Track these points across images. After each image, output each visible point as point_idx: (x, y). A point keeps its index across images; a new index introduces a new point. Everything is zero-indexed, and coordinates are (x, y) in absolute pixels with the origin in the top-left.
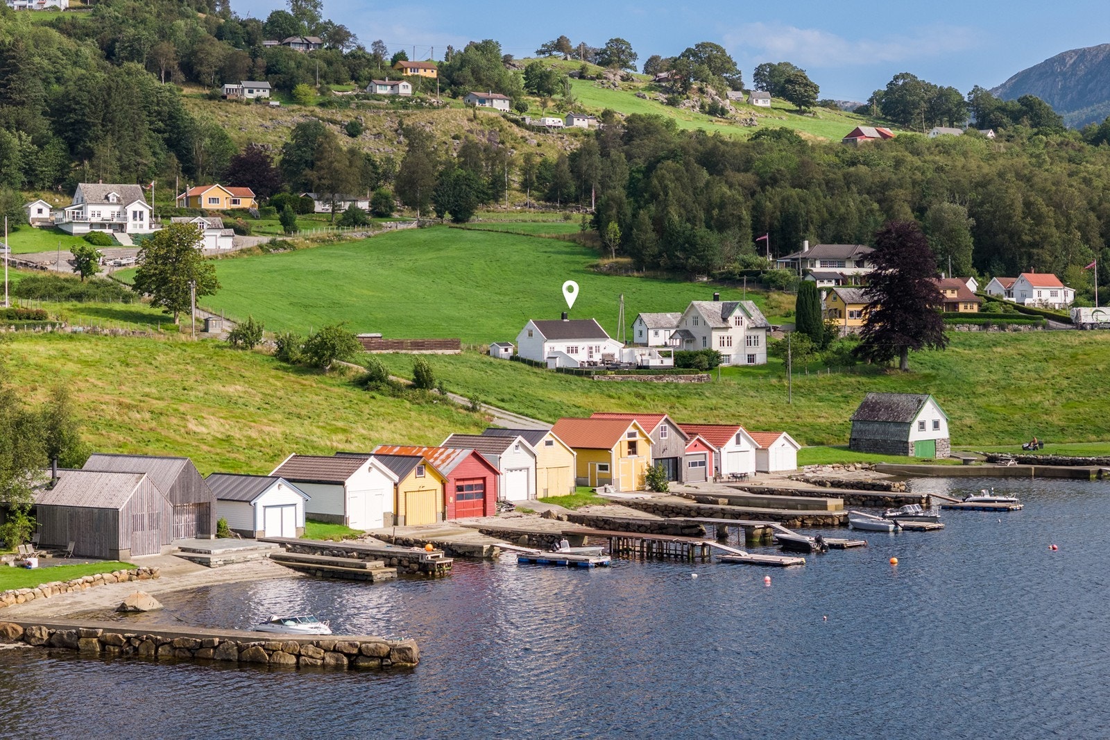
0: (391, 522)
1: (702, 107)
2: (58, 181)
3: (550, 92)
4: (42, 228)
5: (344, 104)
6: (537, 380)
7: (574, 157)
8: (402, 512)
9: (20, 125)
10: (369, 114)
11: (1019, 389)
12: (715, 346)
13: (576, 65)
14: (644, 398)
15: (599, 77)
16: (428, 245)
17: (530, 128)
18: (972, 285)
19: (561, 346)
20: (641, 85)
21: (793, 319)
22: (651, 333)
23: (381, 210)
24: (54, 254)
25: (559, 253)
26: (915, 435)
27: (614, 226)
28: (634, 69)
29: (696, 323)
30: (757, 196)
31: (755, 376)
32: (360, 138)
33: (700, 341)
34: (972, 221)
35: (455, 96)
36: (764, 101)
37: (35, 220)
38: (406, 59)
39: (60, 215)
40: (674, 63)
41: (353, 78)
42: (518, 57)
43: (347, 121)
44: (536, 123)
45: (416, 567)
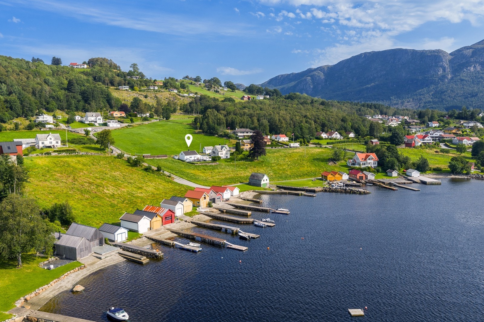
0: (149, 229)
1: (214, 91)
2: (83, 109)
3: (185, 88)
4: (79, 122)
5: (144, 91)
6: (183, 166)
7: (190, 103)
8: (152, 227)
9: (74, 97)
10: (149, 93)
11: (281, 165)
12: (220, 155)
13: (190, 81)
14: (206, 170)
15: (195, 84)
16: (161, 126)
17: (181, 96)
18: (269, 137)
19: (188, 157)
20: (203, 86)
21: (235, 146)
22: (207, 151)
23: (151, 116)
24: (81, 128)
25: (187, 128)
26: (262, 182)
27: (198, 124)
28: (201, 82)
29: (216, 150)
30: (227, 117)
31: (228, 162)
32: (147, 98)
33: (216, 154)
34: (269, 124)
35: (166, 89)
36: (226, 89)
37: (77, 120)
38: (156, 81)
39: (82, 119)
40: (209, 81)
41: (146, 85)
42: (179, 79)
43: (145, 95)
44: (182, 95)
45: (154, 256)
